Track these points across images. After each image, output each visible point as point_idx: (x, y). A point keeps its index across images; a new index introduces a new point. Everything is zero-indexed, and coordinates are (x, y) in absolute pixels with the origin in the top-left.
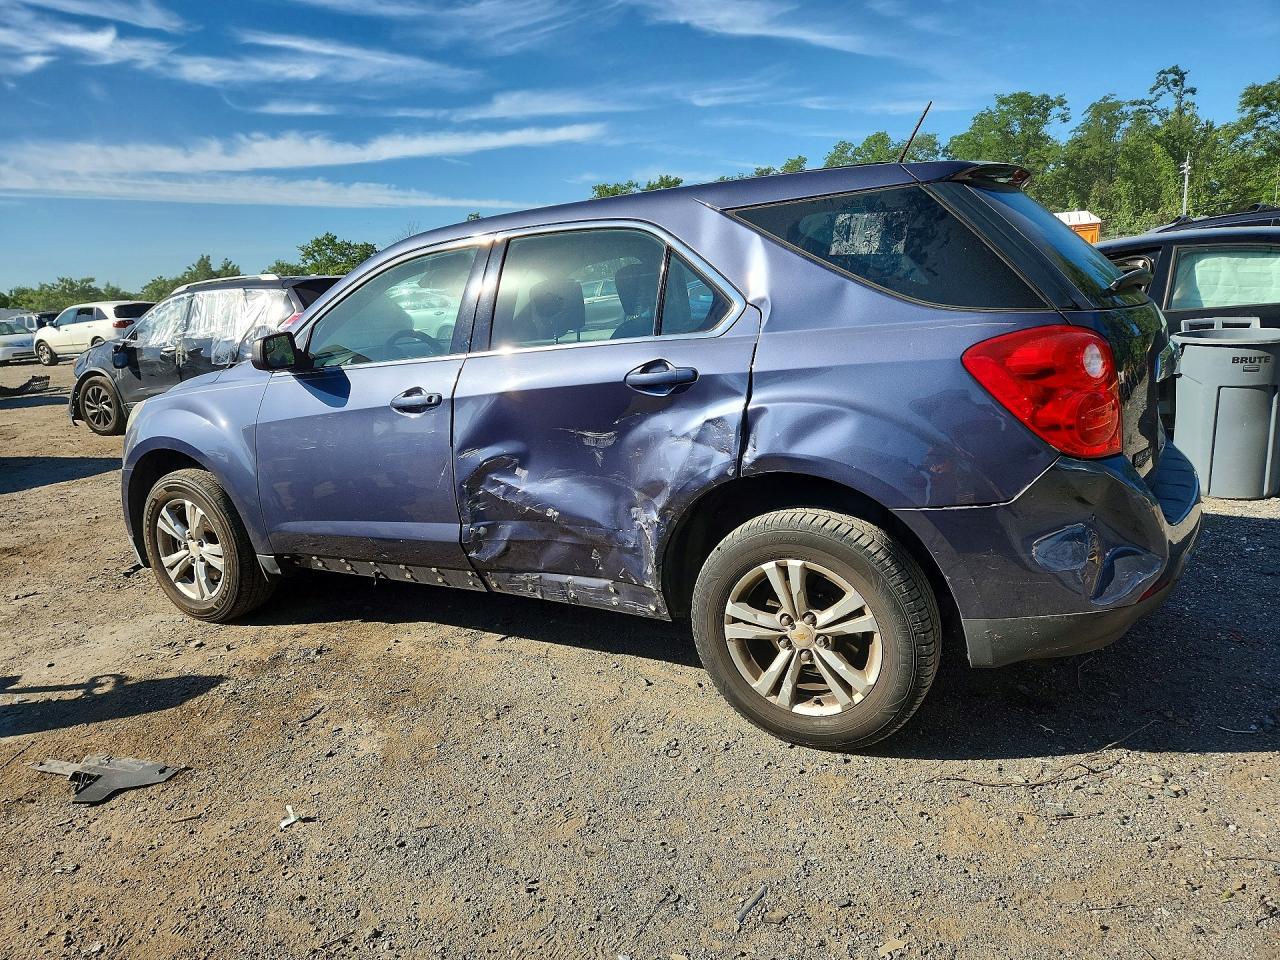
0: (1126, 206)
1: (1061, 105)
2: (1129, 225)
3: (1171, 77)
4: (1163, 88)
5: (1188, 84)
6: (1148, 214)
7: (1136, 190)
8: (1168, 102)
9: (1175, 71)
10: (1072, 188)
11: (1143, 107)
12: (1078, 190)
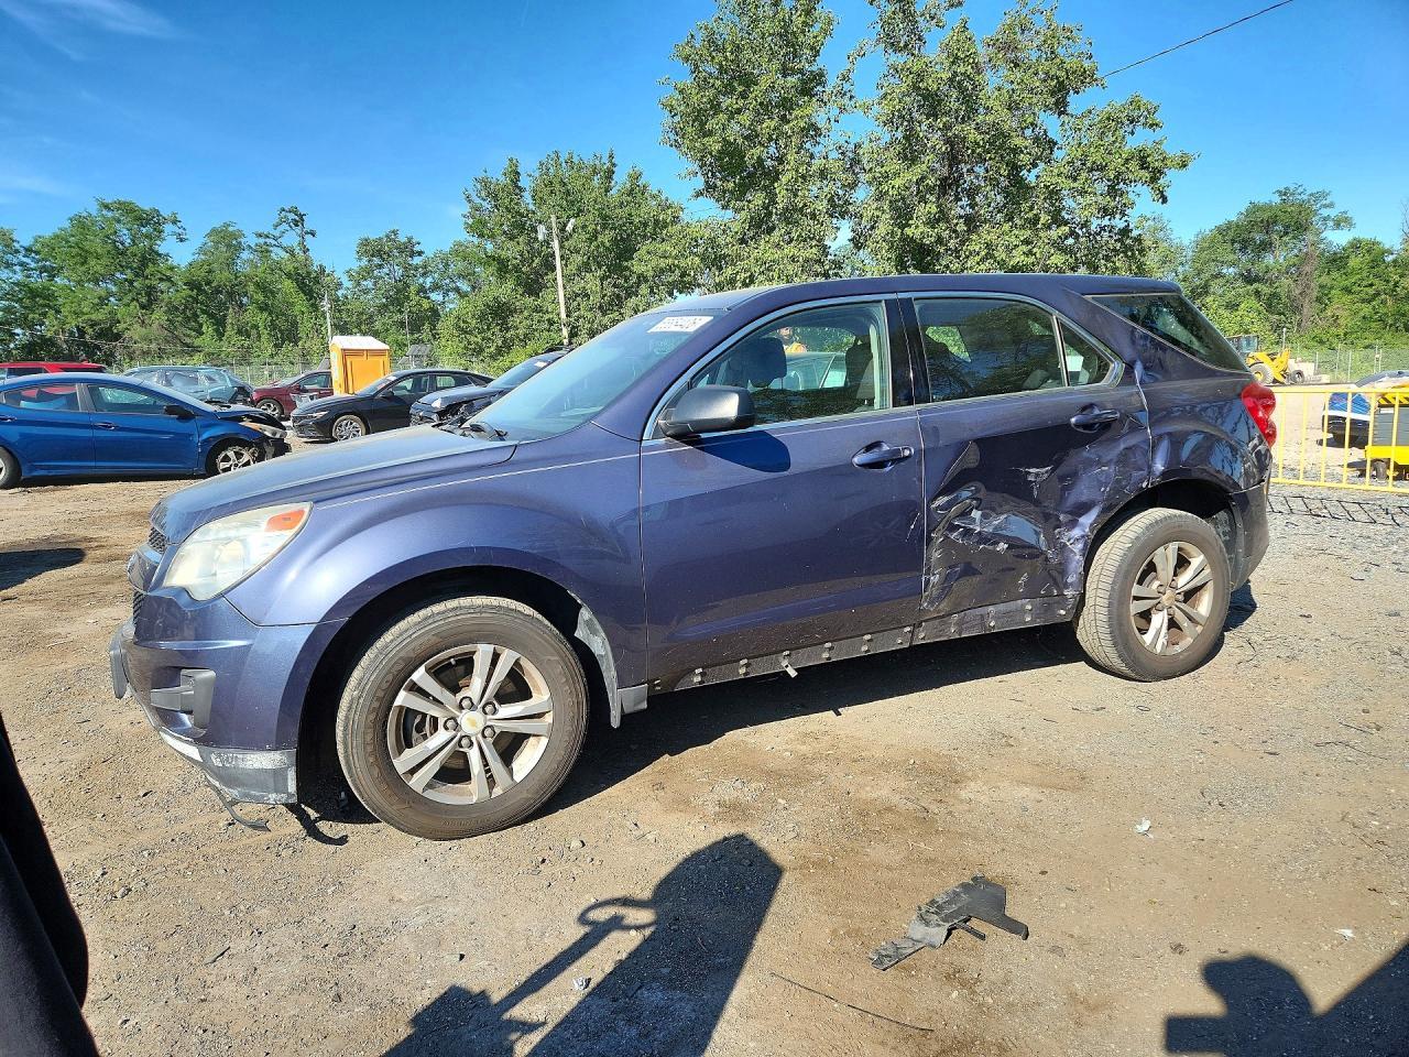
0: (264, 337)
1: (175, 222)
2: (272, 356)
3: (292, 216)
4: (285, 226)
5: (308, 226)
6: (287, 347)
7: (272, 321)
8: (291, 239)
9: (294, 211)
10: (204, 312)
11: (267, 240)
12: (211, 316)
